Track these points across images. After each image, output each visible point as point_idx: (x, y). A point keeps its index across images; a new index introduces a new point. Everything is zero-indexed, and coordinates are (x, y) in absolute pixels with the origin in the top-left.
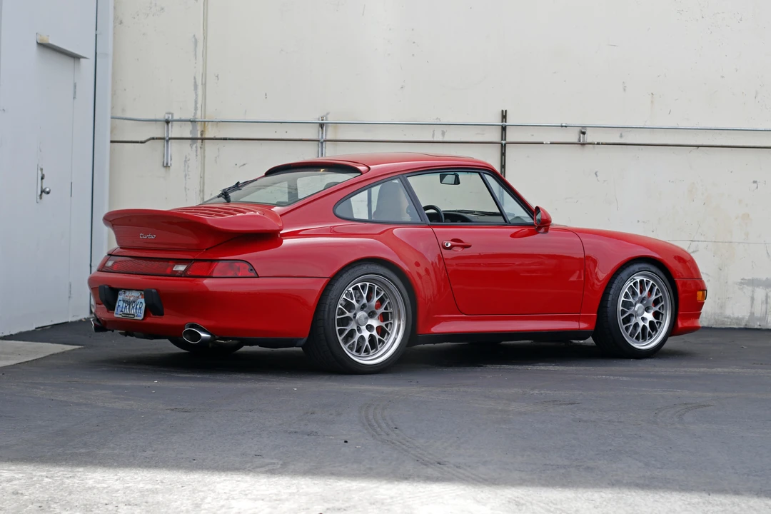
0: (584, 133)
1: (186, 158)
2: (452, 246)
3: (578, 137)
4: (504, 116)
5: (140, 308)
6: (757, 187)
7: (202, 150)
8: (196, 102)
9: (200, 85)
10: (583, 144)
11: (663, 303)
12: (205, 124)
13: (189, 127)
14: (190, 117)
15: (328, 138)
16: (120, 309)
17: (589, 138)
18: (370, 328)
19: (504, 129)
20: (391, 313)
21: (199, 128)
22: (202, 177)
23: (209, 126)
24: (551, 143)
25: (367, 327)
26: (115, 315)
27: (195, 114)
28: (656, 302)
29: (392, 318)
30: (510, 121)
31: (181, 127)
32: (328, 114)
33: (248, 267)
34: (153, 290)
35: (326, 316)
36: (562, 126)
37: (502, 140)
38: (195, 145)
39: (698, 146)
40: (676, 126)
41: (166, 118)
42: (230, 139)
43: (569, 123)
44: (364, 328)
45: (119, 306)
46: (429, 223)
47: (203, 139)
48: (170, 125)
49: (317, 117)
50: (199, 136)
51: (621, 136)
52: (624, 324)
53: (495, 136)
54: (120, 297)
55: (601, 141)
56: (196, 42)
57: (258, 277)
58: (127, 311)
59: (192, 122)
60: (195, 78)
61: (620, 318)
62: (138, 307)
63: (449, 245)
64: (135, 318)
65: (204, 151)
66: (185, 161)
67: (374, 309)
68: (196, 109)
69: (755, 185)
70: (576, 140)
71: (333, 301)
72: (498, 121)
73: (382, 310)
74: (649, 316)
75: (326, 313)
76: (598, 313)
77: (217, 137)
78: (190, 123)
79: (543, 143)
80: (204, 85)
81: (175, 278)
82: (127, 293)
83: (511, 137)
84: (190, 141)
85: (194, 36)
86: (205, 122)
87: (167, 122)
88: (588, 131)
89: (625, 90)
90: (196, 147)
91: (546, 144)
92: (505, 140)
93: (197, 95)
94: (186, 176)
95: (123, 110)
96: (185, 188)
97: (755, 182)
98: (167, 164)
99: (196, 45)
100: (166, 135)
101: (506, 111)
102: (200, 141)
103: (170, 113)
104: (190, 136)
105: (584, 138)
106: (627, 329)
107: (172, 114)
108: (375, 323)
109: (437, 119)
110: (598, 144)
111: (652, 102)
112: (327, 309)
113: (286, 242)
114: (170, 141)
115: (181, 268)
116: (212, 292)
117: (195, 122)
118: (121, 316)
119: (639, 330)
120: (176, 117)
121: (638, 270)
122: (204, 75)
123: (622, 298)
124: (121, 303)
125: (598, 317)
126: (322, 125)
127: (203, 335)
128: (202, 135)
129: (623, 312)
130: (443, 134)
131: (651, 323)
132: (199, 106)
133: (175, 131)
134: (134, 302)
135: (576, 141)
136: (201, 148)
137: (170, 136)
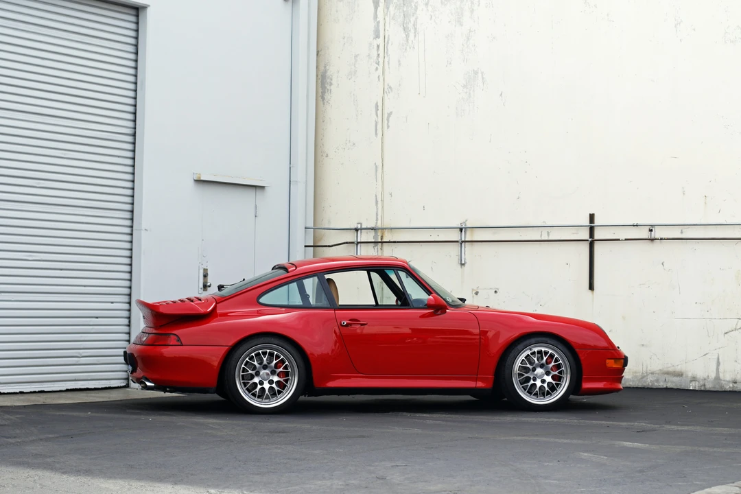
0: (652, 231)
3: (648, 234)
4: (592, 217)
7: (382, 251)
8: (377, 215)
9: (379, 201)
10: (652, 240)
12: (383, 231)
13: (372, 233)
14: (373, 225)
15: (467, 240)
17: (658, 233)
19: (592, 230)
21: (379, 234)
23: (386, 233)
24: (626, 240)
27: (377, 223)
30: (597, 222)
31: (367, 233)
32: (466, 221)
36: (634, 226)
37: (591, 237)
38: (377, 247)
40: (724, 223)
41: (356, 227)
42: (398, 242)
43: (641, 223)
47: (382, 242)
48: (359, 232)
49: (458, 224)
50: (379, 240)
51: (682, 232)
53: (585, 234)
55: (663, 237)
56: (377, 168)
57: (181, 345)
60: (376, 196)
68: (377, 219)
72: (587, 223)
77: (390, 241)
78: (373, 230)
79: (619, 240)
80: (383, 201)
83: (598, 235)
84: (373, 244)
85: (376, 164)
86: (383, 229)
87: (357, 230)
88: (654, 229)
89: (684, 194)
90: (378, 249)
91: (622, 240)
92: (593, 237)
93: (378, 209)
95: (329, 222)
99: (376, 171)
100: (356, 240)
101: (593, 214)
102: (380, 244)
103: (358, 224)
104: (373, 240)
105: (652, 234)
107: (361, 224)
109: (544, 222)
110: (661, 239)
111: (705, 203)
114: (359, 244)
117: (376, 229)
120: (363, 227)
122: (382, 194)
126: (461, 230)
128: (382, 239)
130: (548, 233)
132: (379, 217)
133: (363, 237)
135: (647, 237)
136: (381, 249)
137: (359, 241)
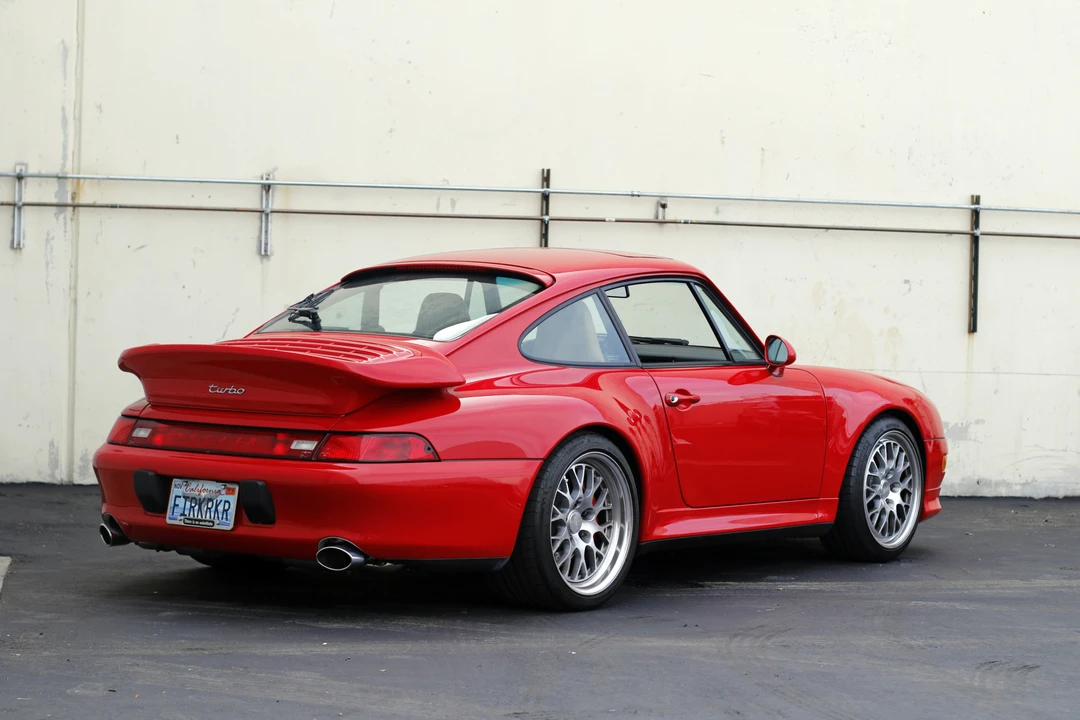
0: (664, 206)
1: (48, 234)
2: (680, 401)
3: (654, 212)
4: (546, 179)
5: (225, 511)
6: (910, 289)
7: (74, 223)
8: (65, 148)
9: (72, 121)
10: (663, 223)
11: (911, 477)
12: (78, 183)
13: (54, 185)
14: (56, 170)
15: (277, 207)
16: (178, 511)
17: (670, 214)
18: (584, 535)
19: (546, 197)
20: (610, 510)
21: (69, 187)
22: (74, 266)
23: (86, 186)
24: (617, 221)
25: (580, 534)
26: (169, 521)
27: (64, 165)
28: (903, 477)
29: (610, 519)
30: (555, 185)
31: (40, 185)
32: (276, 169)
33: (423, 444)
34: (260, 483)
35: (537, 521)
36: (633, 195)
37: (542, 215)
38: (62, 216)
39: (828, 228)
40: (795, 198)
41: (18, 171)
42: (121, 207)
43: (642, 191)
44: (576, 536)
45: (176, 505)
46: (640, 364)
47: (75, 206)
48: (23, 182)
49: (259, 175)
50: (69, 201)
51: (717, 212)
52: (869, 511)
53: (532, 208)
54: (175, 491)
55: (690, 218)
56: (65, 52)
57: (440, 461)
58: (196, 514)
59: (59, 178)
60: (63, 109)
61: (866, 501)
62: (220, 508)
63: (676, 400)
64: (216, 527)
65: (78, 224)
66: (47, 241)
67: (591, 506)
68: (65, 157)
69: (907, 286)
70: (651, 217)
71: (548, 496)
72: (536, 185)
73: (599, 507)
74: (895, 497)
75: (538, 516)
76: (840, 496)
77: (99, 202)
78: (55, 179)
79: (604, 221)
80: (79, 120)
81: (299, 463)
82: (193, 484)
83: (555, 210)
84: (54, 208)
85: (63, 42)
86: (79, 178)
87: (20, 178)
88: (669, 203)
89: (723, 142)
90: (65, 218)
91: (610, 221)
92: (547, 214)
93: (66, 135)
94: (47, 264)
96: (47, 283)
97: (907, 282)
98: (19, 244)
99: (65, 57)
100: (17, 199)
101: (548, 171)
102: (70, 209)
103: (22, 164)
104: (54, 201)
105: (664, 213)
106: (872, 517)
107: (26, 165)
108: (591, 527)
109: (444, 180)
110: (686, 223)
111: (762, 161)
112: (538, 510)
113: (467, 402)
114: (25, 207)
115: (308, 446)
116: (363, 486)
117: (66, 178)
118: (182, 523)
119: (886, 519)
120: (32, 170)
121: (885, 429)
122: (79, 105)
123: (867, 473)
124: (181, 502)
125: (840, 500)
126: (266, 188)
127: (355, 558)
128: (73, 198)
129: (869, 493)
130: (453, 203)
131: (899, 506)
132: (70, 152)
133: (31, 192)
134: (211, 500)
136: (72, 219)
137: (23, 201)
